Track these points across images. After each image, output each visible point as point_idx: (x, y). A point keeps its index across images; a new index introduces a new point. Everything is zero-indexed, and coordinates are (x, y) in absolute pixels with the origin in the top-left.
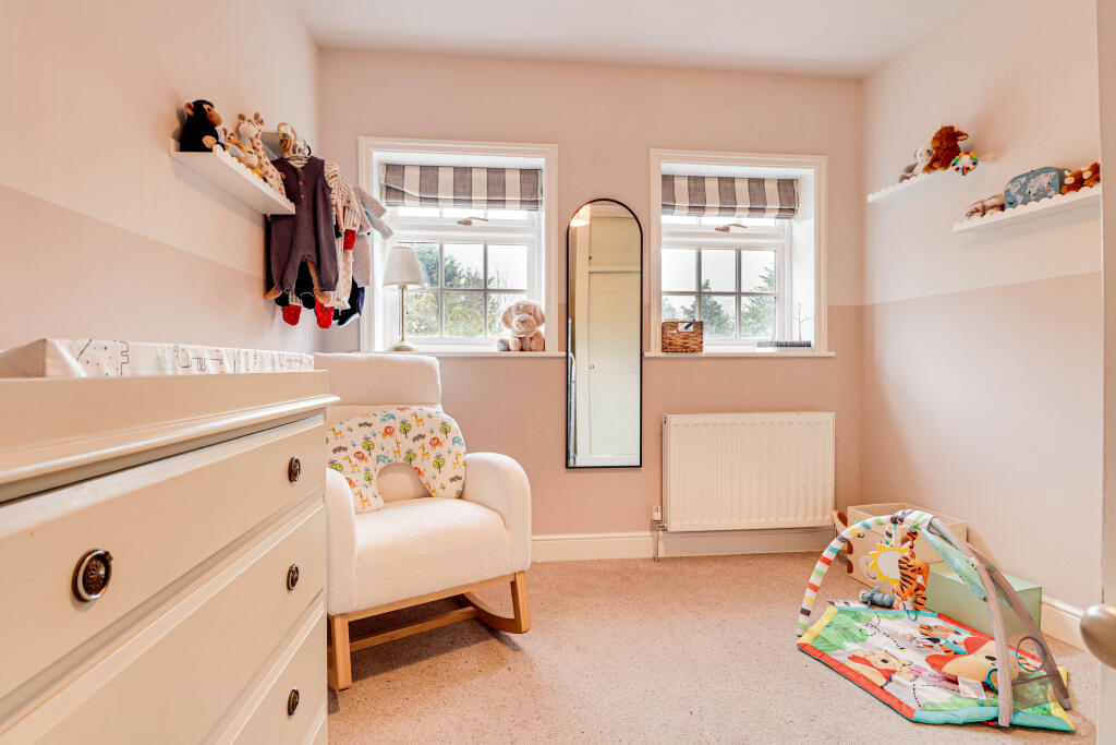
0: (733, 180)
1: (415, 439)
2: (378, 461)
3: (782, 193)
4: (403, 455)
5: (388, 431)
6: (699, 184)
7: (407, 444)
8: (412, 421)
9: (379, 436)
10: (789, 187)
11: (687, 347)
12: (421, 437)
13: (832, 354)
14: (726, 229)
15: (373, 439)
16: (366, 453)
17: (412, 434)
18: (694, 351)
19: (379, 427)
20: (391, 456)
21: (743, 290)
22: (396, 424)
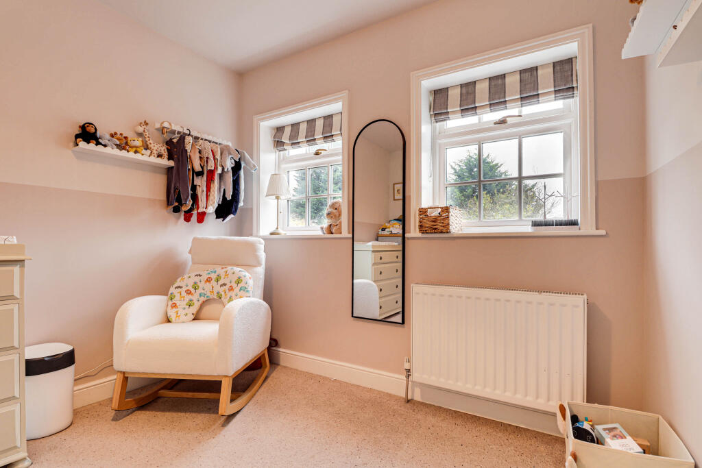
0: (503, 76)
1: (222, 286)
2: (200, 295)
3: (558, 75)
4: (216, 294)
5: (209, 280)
6: (470, 88)
7: (217, 288)
8: (223, 275)
9: (203, 282)
10: (567, 67)
11: (435, 229)
12: (225, 284)
13: (603, 232)
14: (503, 122)
15: (199, 284)
16: (193, 291)
17: (221, 282)
18: (441, 232)
19: (205, 277)
20: (208, 294)
21: (524, 174)
22: (214, 276)
